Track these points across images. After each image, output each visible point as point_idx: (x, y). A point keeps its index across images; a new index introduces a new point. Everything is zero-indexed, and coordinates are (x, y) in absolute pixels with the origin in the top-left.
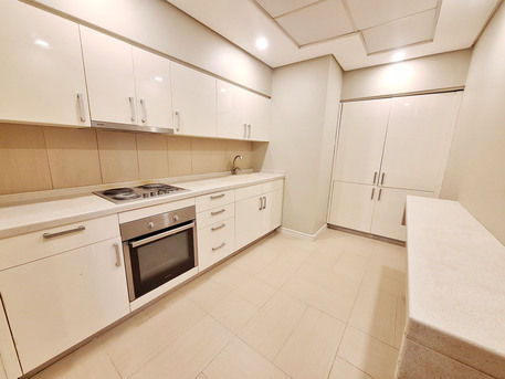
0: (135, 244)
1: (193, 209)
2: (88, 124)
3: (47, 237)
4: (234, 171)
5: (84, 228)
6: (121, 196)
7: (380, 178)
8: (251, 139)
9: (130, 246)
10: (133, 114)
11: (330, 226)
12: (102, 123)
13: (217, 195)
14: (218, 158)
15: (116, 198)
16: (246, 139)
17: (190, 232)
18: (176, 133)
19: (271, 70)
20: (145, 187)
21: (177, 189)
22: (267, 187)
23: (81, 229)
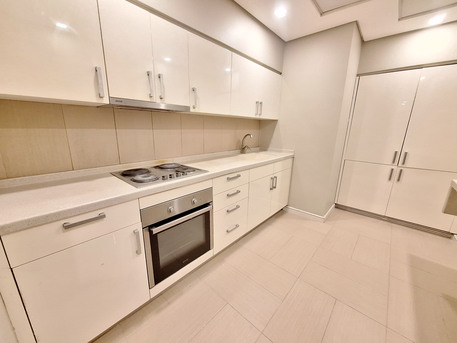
0: (155, 230)
1: (209, 191)
2: (106, 101)
3: (67, 227)
4: (243, 150)
5: (104, 216)
6: (139, 177)
7: (400, 158)
8: (262, 117)
9: (151, 232)
10: (151, 90)
11: (338, 206)
12: (120, 100)
13: (232, 176)
14: (228, 136)
15: (135, 181)
16: (258, 117)
17: (207, 215)
18: (192, 110)
19: (283, 45)
20: (160, 167)
21: (194, 170)
22: (278, 166)
23: (102, 217)
